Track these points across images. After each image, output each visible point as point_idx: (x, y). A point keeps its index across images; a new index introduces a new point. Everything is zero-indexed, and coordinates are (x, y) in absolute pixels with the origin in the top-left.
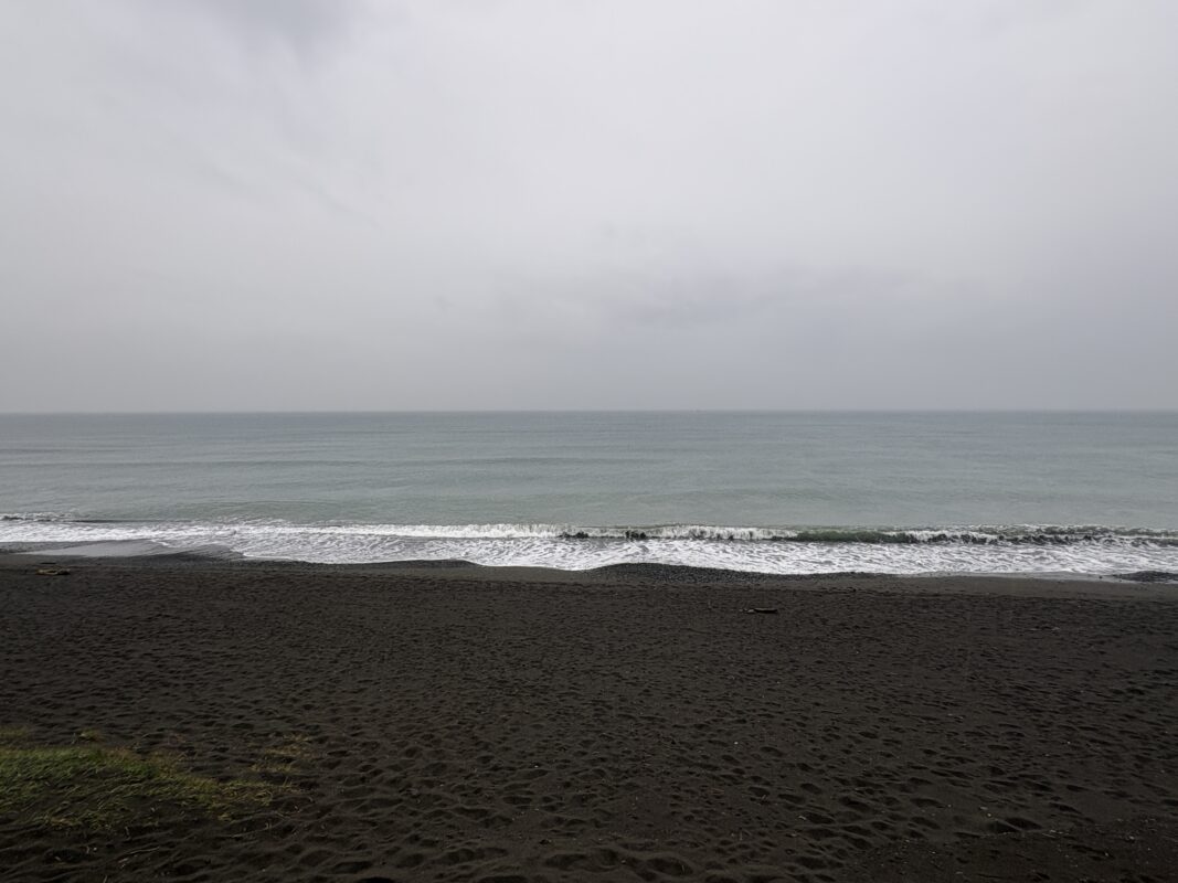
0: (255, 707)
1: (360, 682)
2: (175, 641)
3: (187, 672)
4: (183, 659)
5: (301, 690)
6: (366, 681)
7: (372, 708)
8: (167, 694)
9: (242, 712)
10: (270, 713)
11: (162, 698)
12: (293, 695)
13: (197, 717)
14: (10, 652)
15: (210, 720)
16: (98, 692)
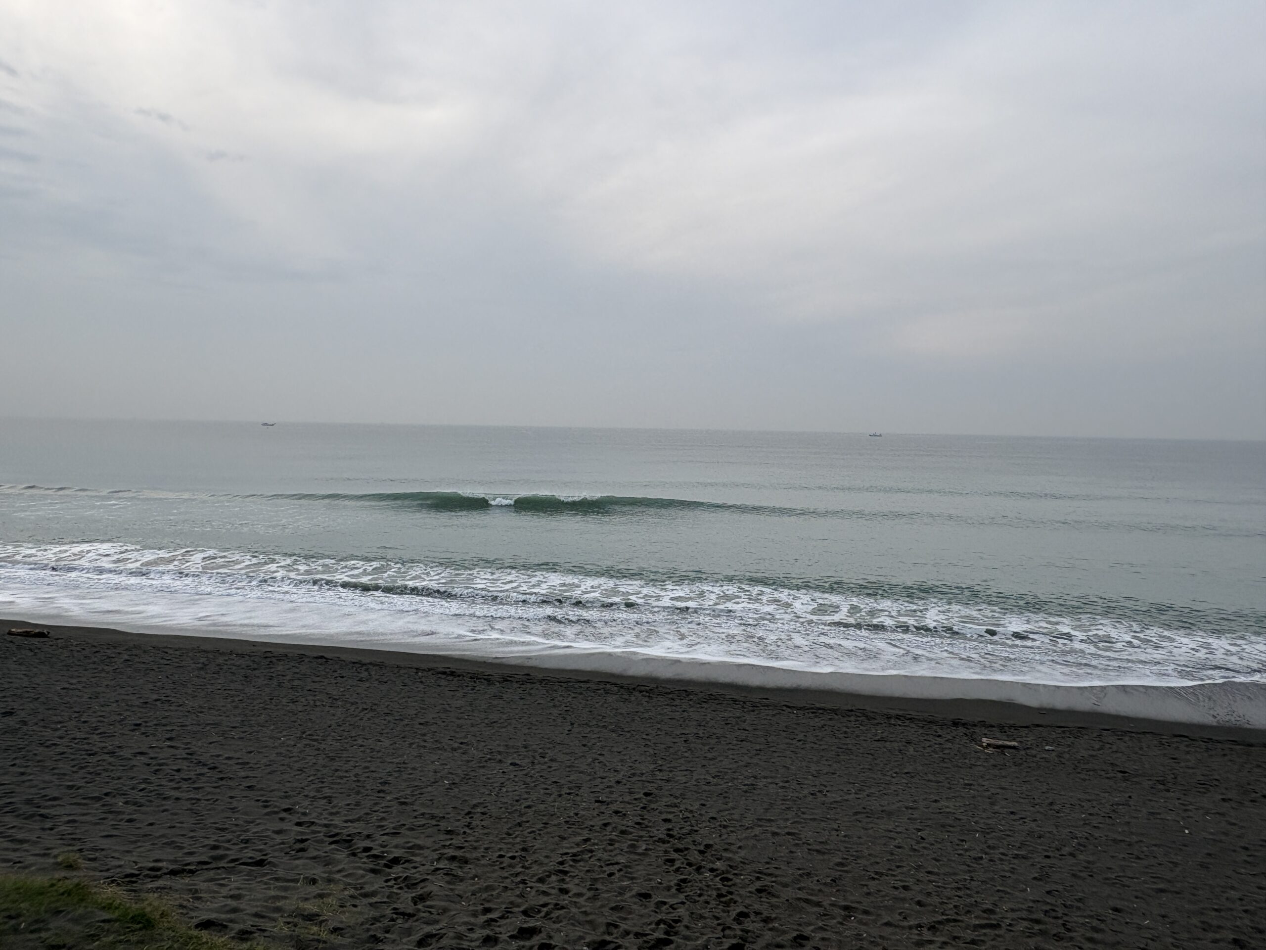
16: (79, 800)
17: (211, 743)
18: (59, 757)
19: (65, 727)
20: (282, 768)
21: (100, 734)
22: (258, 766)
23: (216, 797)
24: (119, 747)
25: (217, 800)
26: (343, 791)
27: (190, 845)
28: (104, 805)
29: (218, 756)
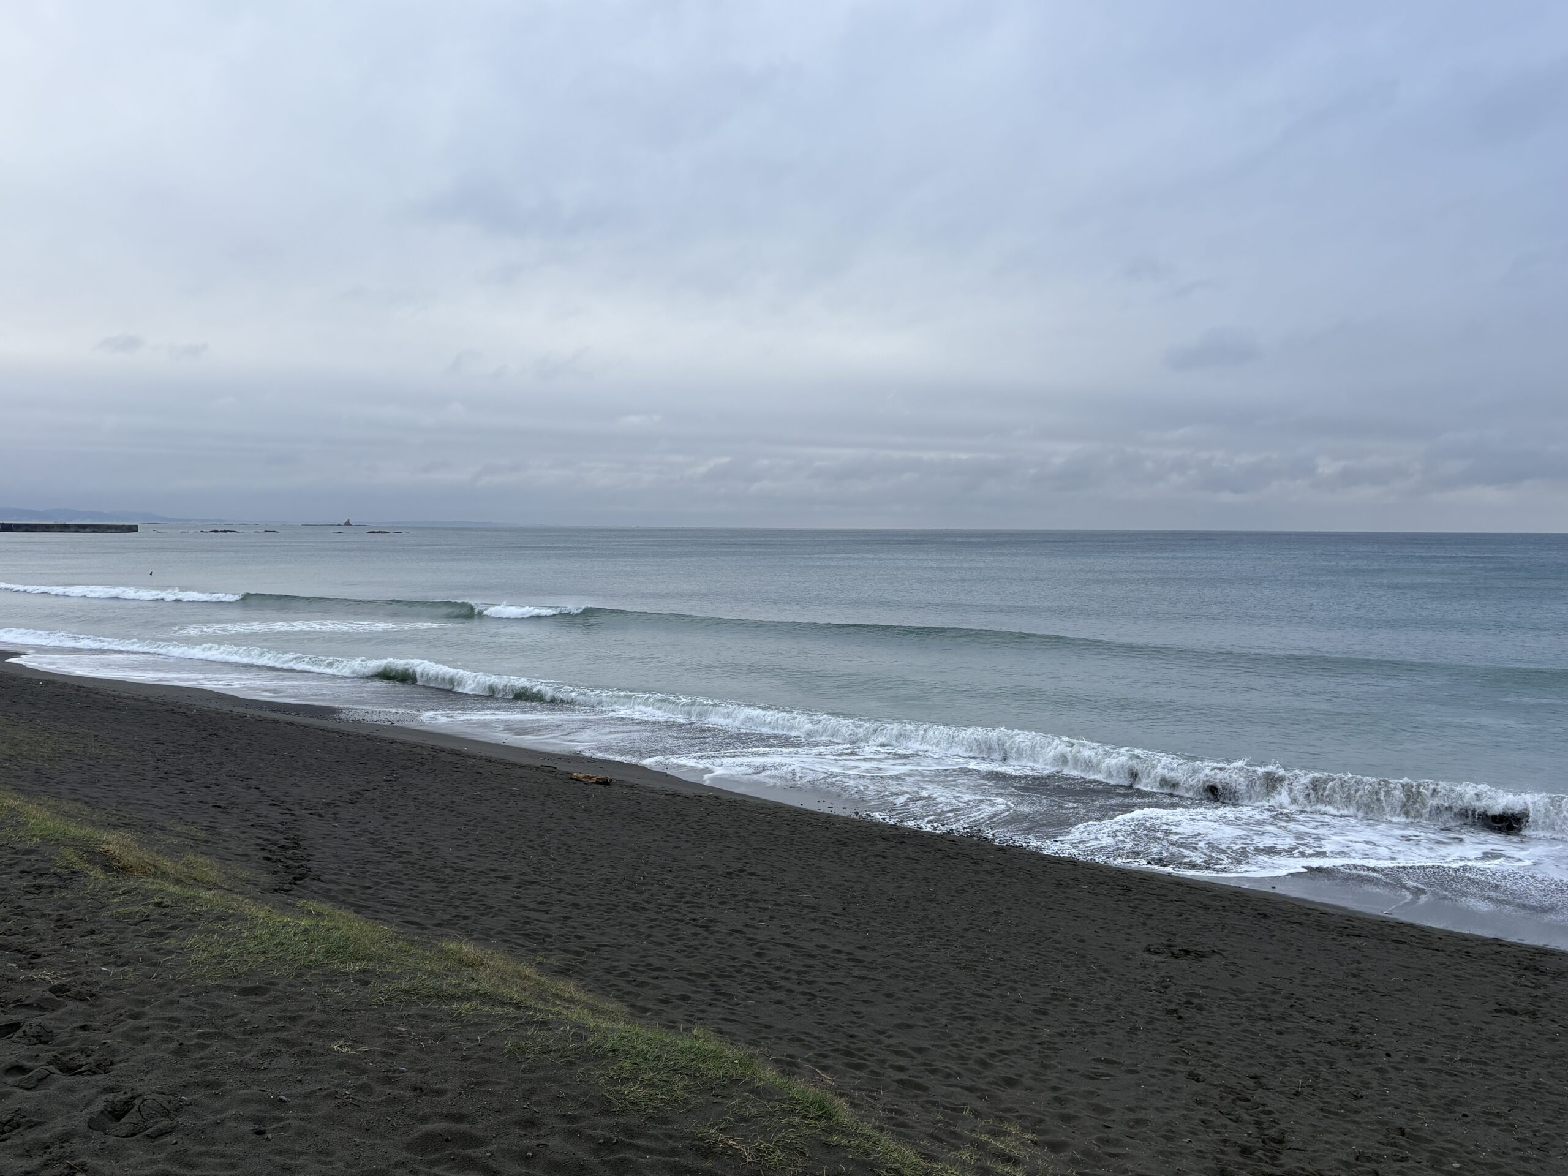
0: (920, 1059)
1: (1099, 1060)
2: (772, 918)
3: (799, 973)
4: (789, 950)
5: (990, 1048)
6: (1107, 1061)
7: (1133, 1116)
8: (779, 1002)
9: (903, 1062)
10: (948, 1076)
11: (774, 1006)
12: (978, 1054)
13: (835, 1050)
15: (857, 1060)
16: (684, 975)
17: (813, 930)
18: (651, 924)
19: (649, 890)
20: (903, 973)
21: (687, 902)
22: (874, 966)
23: (835, 996)
24: (711, 921)
25: (835, 1000)
26: (987, 1013)
27: (821, 1046)
28: (712, 985)
29: (824, 947)
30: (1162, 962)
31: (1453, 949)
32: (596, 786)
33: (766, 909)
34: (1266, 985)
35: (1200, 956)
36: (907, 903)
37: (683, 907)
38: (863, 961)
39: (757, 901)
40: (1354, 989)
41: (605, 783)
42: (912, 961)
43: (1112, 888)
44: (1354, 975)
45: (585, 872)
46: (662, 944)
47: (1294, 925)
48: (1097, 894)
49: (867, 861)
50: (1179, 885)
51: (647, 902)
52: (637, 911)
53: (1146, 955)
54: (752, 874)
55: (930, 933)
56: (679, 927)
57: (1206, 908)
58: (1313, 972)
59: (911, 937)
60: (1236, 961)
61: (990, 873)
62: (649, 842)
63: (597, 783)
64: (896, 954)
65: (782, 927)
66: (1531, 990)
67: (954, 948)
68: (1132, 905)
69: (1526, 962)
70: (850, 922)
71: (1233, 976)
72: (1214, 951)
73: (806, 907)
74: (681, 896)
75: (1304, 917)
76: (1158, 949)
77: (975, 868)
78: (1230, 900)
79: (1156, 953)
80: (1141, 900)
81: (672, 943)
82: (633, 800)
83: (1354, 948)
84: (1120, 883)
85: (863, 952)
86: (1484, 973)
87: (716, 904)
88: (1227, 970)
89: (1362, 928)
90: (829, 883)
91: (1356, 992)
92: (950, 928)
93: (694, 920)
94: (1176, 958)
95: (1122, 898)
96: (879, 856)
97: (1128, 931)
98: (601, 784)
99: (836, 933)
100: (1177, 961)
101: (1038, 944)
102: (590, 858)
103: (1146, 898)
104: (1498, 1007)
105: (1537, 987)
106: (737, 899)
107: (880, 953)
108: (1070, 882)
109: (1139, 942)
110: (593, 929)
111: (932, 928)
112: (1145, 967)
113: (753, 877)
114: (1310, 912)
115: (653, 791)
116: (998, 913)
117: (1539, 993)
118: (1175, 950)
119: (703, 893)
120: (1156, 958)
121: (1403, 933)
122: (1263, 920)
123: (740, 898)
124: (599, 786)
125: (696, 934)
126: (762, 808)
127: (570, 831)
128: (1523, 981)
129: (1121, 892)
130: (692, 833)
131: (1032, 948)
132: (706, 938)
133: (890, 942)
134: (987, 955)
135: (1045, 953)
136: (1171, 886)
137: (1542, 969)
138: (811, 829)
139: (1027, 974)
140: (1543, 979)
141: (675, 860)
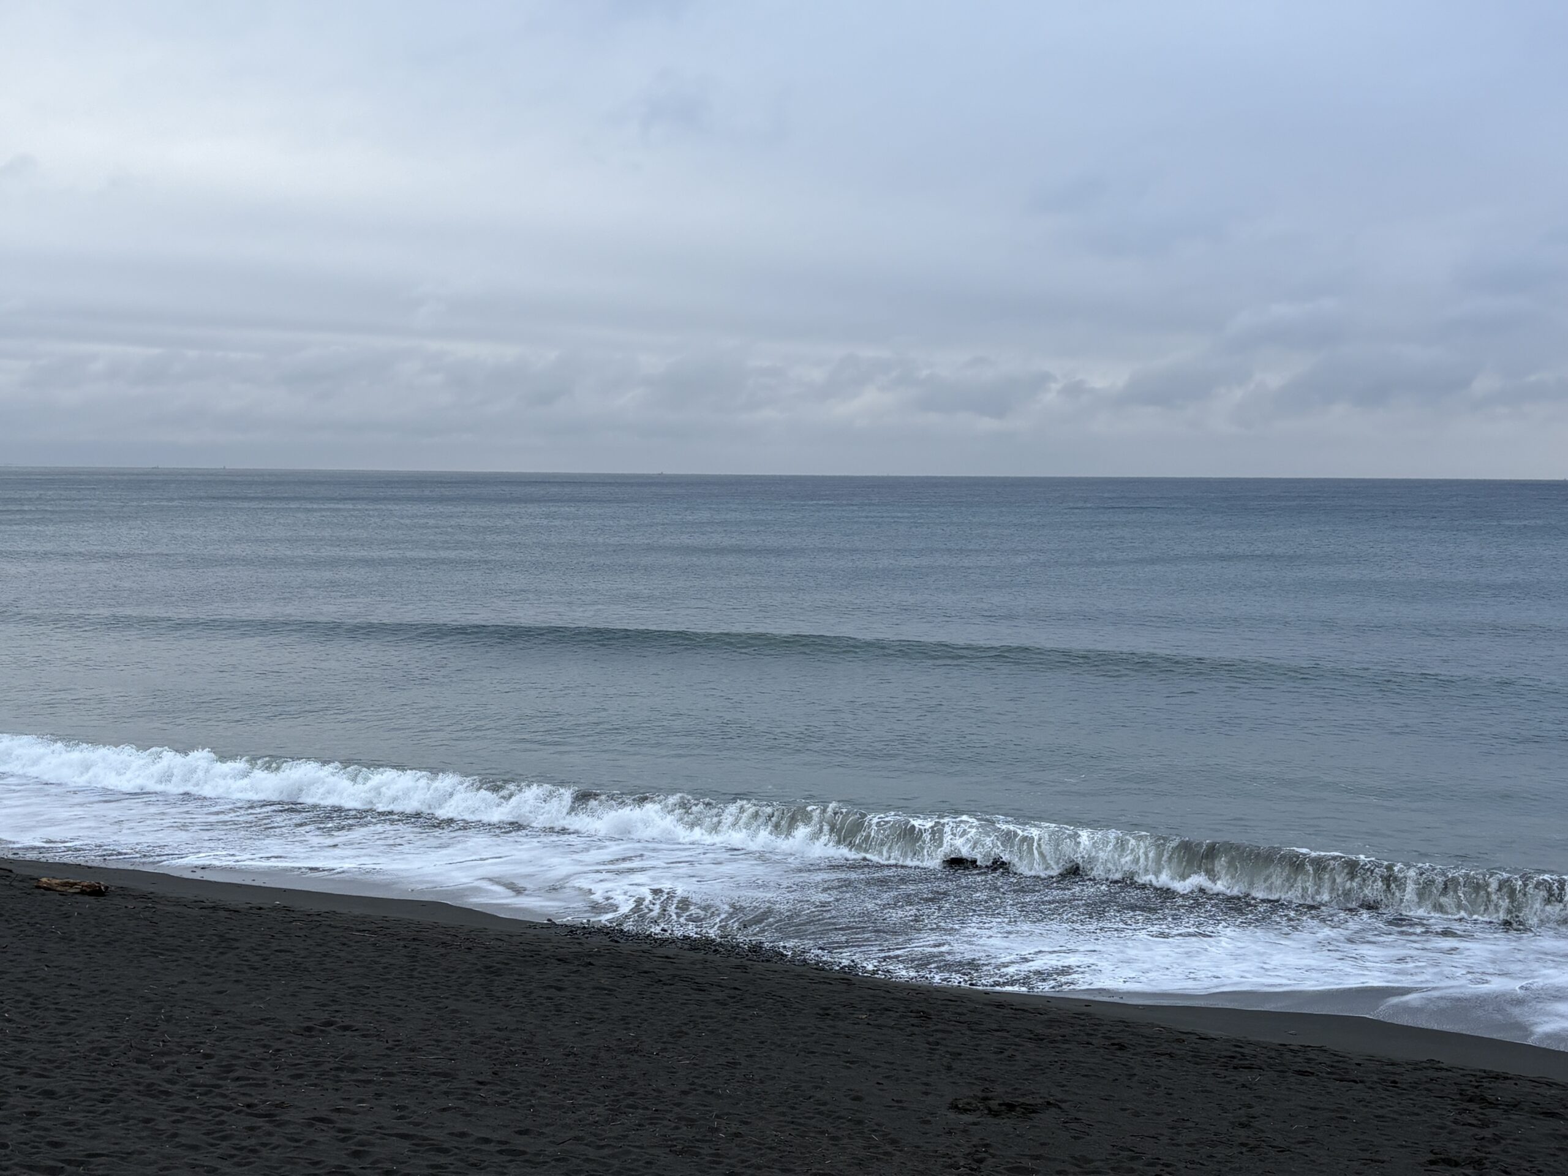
2: (378, 1096)
4: (407, 1144)
14: (22, 1071)
17: (444, 1110)
18: (178, 1116)
19: (174, 1062)
21: (238, 1079)
22: (541, 1159)
24: (277, 1106)
29: (463, 1135)
30: (974, 1124)
31: (1375, 1078)
32: (80, 898)
33: (370, 1081)
34: (1122, 1149)
35: (1030, 1110)
36: (594, 1057)
37: (230, 1087)
38: (524, 1153)
39: (354, 1071)
40: (1243, 1145)
41: (96, 892)
42: (602, 1147)
43: (902, 1017)
44: (1243, 1125)
45: (63, 1038)
46: (195, 1148)
47: (1162, 1058)
48: (879, 1026)
49: (533, 996)
50: (1000, 1006)
51: (169, 1081)
52: (153, 1096)
53: (952, 1115)
54: (346, 1028)
55: (629, 1101)
56: (223, 1118)
57: (1038, 1039)
58: (1189, 1124)
59: (600, 1109)
60: (1080, 1115)
61: (723, 1004)
62: (172, 986)
63: (83, 892)
64: (576, 1138)
65: (396, 1108)
66: (1475, 1130)
67: (665, 1122)
68: (931, 1039)
69: (1470, 1091)
70: (504, 1093)
71: (1075, 1138)
72: (1049, 1103)
73: (434, 1074)
74: (229, 1069)
75: (1176, 1046)
76: (968, 1104)
77: (698, 997)
78: (1072, 1025)
79: (966, 1111)
80: (943, 1031)
81: (212, 1145)
82: (145, 919)
83: (1244, 1086)
84: (914, 1007)
85: (524, 1139)
86: (1416, 1110)
87: (285, 1080)
88: (1067, 1129)
89: (1255, 1056)
90: (472, 1035)
91: (1244, 1150)
92: (660, 1092)
93: (249, 1106)
94: (995, 1116)
95: (916, 1030)
96: (551, 987)
97: (925, 1080)
98: (90, 894)
99: (482, 1111)
100: (997, 1121)
101: (793, 1108)
102: (73, 1015)
103: (951, 1028)
104: (1432, 1157)
105: (1484, 1125)
106: (322, 1068)
107: (552, 1139)
108: (841, 1010)
109: (942, 1096)
110: (79, 1130)
111: (632, 1094)
112: (950, 1133)
113: (347, 1033)
114: (1184, 1037)
115: (177, 903)
116: (733, 1064)
117: (1487, 1133)
118: (994, 1104)
119: (265, 1063)
120: (966, 1118)
121: (1309, 1060)
122: (1119, 1053)
123: (326, 1067)
124: (87, 898)
125: (251, 1129)
126: (363, 923)
127: (37, 973)
128: (1467, 1118)
129: (915, 1021)
130: (245, 969)
131: (784, 1114)
132: (270, 1134)
133: (568, 1121)
134: (717, 1130)
135: (802, 1121)
136: (988, 1008)
137: (1492, 1099)
138: (443, 951)
139: (775, 1155)
140: (1492, 1114)
141: (217, 1013)
